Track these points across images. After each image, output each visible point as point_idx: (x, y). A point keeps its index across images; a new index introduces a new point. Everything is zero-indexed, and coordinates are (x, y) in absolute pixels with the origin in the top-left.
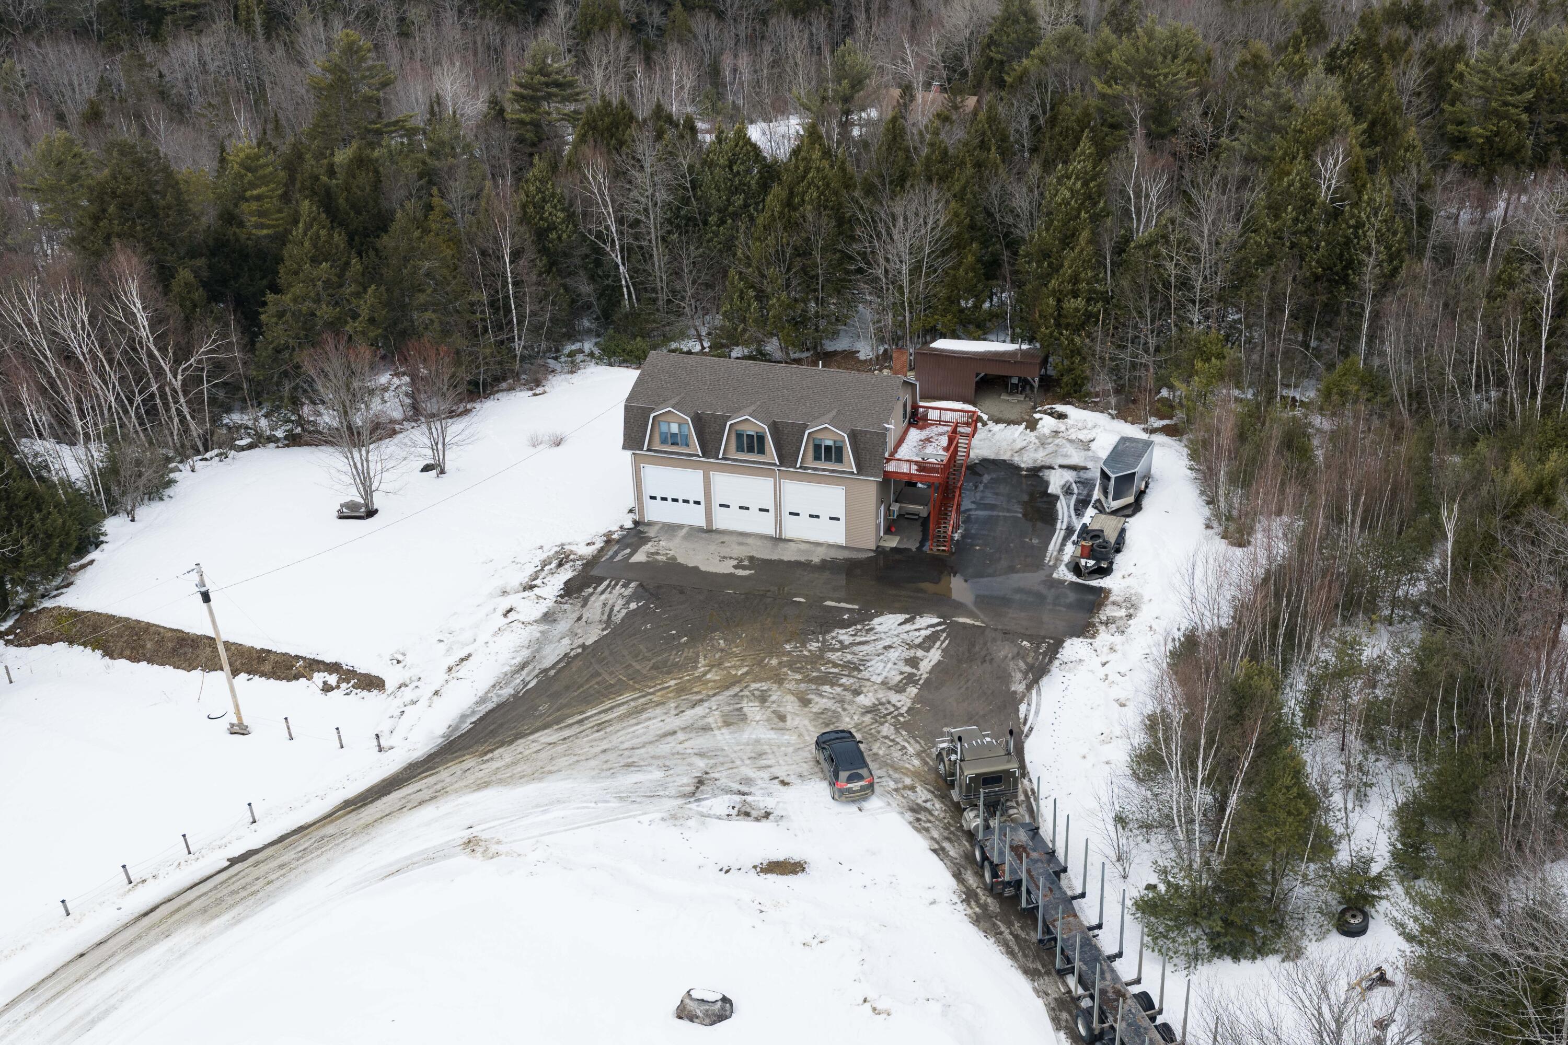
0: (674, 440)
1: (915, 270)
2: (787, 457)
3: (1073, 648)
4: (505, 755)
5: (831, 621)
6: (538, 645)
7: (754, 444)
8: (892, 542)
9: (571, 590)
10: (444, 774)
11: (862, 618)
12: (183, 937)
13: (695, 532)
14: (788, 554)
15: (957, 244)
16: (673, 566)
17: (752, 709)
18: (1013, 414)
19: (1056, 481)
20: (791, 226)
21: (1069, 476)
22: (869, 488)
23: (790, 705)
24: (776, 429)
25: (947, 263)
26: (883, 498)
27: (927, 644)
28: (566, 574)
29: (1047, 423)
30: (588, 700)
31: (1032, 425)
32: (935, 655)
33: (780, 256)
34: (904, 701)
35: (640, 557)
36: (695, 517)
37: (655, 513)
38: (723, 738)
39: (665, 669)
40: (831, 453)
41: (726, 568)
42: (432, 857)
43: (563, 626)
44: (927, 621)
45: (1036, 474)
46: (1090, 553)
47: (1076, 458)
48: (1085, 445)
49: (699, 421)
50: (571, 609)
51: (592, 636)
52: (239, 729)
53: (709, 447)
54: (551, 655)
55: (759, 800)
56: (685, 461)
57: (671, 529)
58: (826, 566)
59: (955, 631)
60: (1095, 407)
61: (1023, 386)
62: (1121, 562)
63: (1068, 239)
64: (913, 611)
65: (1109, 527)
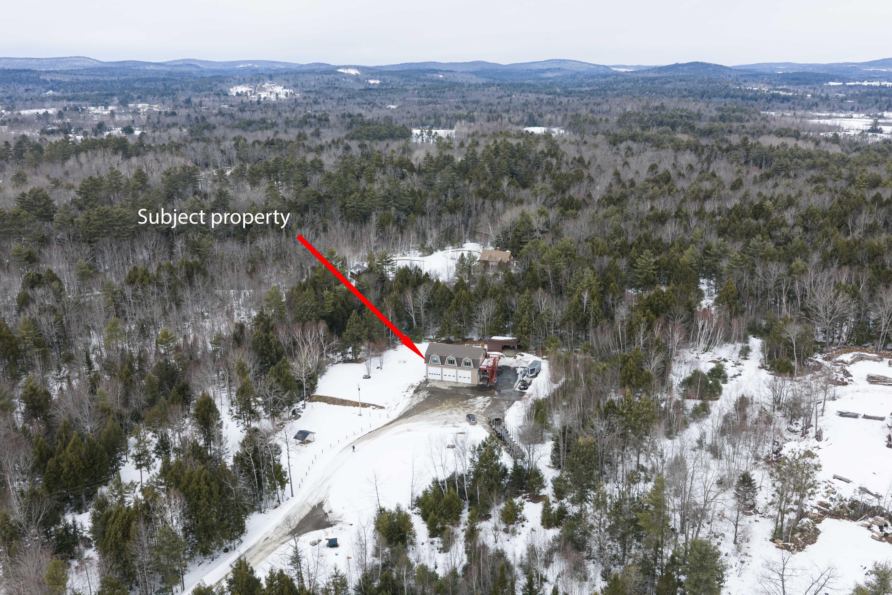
0: (435, 361)
1: (488, 320)
2: (459, 365)
3: (517, 402)
4: (410, 419)
5: (468, 398)
6: (412, 401)
7: (452, 362)
8: (481, 383)
9: (415, 392)
10: (401, 421)
11: (475, 397)
12: (366, 442)
13: (439, 381)
14: (459, 385)
15: (498, 314)
16: (435, 388)
17: (454, 412)
18: (511, 354)
19: (519, 371)
20: (458, 310)
21: (522, 369)
22: (476, 371)
23: (461, 411)
24: (457, 359)
25: (495, 318)
26: (479, 374)
27: (488, 401)
28: (414, 389)
29: (519, 357)
30: (423, 410)
31: (515, 357)
32: (489, 403)
33: (454, 316)
34: (483, 411)
35: (428, 386)
36: (439, 378)
37: (430, 377)
38: (449, 416)
39: (438, 405)
40: (468, 364)
41: (446, 388)
42: (402, 432)
43: (416, 398)
44: (488, 398)
45: (515, 369)
46: (523, 385)
47: (524, 365)
48: (527, 362)
49: (441, 357)
50: (416, 396)
51: (422, 400)
52: (360, 415)
53: (443, 363)
54: (415, 403)
55: (457, 425)
56: (438, 366)
57: (434, 380)
58: (467, 388)
59: (493, 399)
60: (531, 353)
61: (513, 348)
62: (530, 387)
63: (523, 313)
64: (485, 396)
65: (528, 380)
